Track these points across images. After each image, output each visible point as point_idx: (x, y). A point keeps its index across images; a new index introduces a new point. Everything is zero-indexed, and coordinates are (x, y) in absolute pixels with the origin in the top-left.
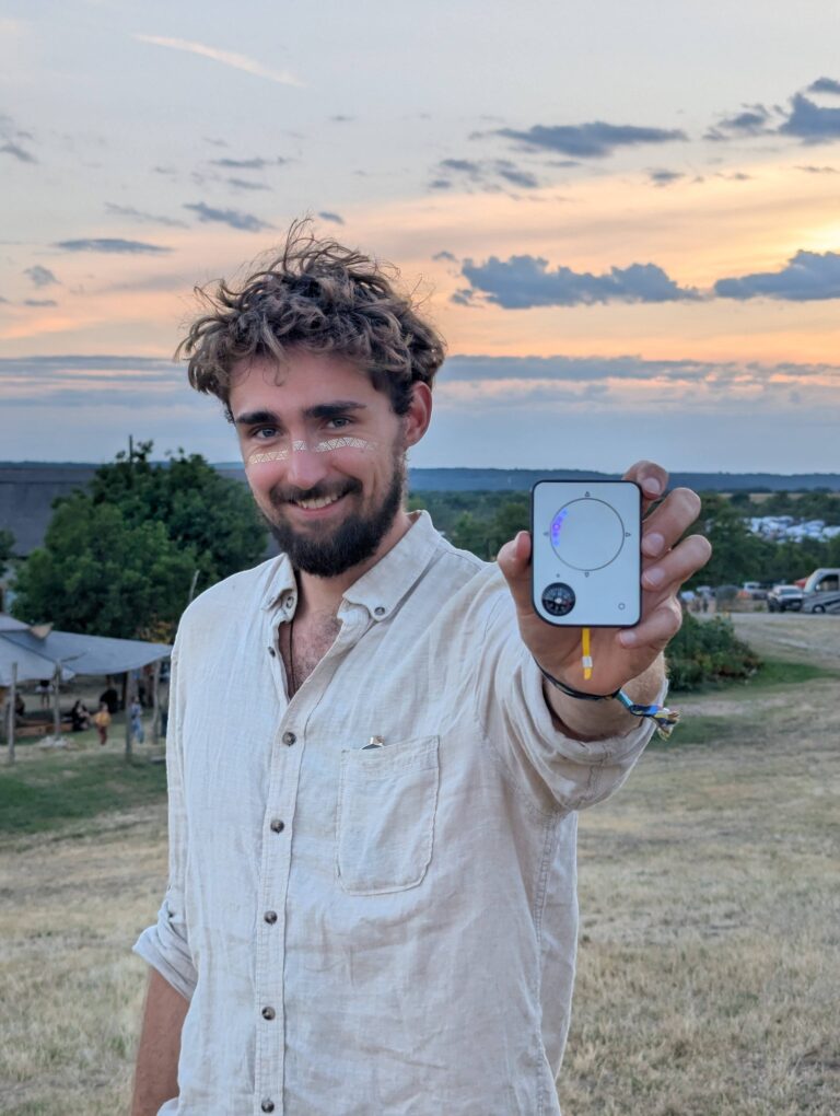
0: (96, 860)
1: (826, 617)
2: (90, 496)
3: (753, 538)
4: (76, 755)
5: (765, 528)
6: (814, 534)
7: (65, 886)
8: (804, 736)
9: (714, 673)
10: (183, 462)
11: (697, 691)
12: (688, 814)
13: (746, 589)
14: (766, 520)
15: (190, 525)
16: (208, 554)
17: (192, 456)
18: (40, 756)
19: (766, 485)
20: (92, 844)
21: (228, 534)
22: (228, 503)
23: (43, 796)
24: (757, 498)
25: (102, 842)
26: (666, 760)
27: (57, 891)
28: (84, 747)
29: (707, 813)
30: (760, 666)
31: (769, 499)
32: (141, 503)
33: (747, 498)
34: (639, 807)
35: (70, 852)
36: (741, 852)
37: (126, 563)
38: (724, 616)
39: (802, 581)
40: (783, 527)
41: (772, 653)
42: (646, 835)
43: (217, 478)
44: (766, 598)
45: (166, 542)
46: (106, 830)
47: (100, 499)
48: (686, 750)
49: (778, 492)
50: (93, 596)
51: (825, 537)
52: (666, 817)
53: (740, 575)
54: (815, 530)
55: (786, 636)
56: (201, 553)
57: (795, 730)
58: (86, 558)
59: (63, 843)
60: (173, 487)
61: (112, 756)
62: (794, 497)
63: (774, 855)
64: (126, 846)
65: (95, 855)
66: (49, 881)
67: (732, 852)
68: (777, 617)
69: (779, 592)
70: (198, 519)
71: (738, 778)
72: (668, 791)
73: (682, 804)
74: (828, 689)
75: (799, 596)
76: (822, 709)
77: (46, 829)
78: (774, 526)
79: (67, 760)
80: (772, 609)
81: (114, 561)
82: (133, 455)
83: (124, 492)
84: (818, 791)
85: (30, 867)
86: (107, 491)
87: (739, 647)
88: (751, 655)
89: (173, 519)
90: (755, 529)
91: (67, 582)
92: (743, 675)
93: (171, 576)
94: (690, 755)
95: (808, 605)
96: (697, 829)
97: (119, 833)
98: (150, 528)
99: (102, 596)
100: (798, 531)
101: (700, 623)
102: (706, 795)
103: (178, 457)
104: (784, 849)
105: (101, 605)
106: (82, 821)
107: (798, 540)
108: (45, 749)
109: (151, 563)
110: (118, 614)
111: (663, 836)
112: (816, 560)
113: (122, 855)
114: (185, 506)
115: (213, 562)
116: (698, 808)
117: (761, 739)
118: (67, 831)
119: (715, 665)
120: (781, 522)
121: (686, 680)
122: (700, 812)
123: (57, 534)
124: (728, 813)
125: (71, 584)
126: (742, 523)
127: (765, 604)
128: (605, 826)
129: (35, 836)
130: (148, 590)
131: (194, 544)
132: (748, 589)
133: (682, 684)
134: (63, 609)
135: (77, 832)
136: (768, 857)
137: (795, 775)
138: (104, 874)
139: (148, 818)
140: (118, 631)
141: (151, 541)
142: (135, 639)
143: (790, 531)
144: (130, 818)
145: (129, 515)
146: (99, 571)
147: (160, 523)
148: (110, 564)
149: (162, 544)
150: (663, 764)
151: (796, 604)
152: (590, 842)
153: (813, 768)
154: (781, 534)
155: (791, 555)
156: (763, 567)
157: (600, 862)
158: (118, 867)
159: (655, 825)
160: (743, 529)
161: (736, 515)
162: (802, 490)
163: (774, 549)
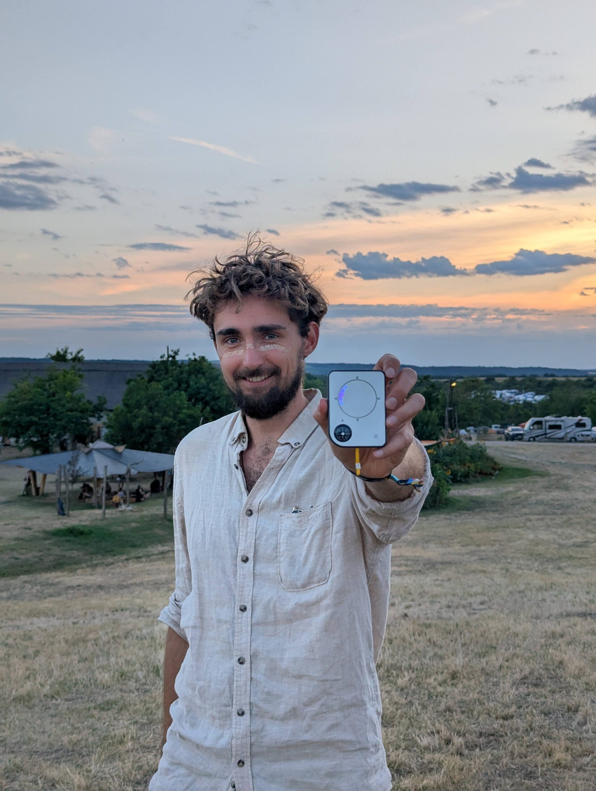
0: (148, 570)
1: (536, 443)
2: (146, 378)
3: (497, 402)
4: (137, 515)
5: (503, 396)
6: (529, 399)
7: (131, 584)
8: (524, 507)
9: (476, 473)
10: (195, 360)
11: (467, 483)
12: (462, 548)
13: (493, 428)
14: (504, 391)
15: (199, 393)
16: (208, 408)
17: (199, 357)
18: (119, 514)
19: (503, 373)
20: (146, 562)
21: (218, 398)
22: (218, 382)
23: (120, 536)
24: (499, 380)
25: (151, 561)
26: (450, 519)
27: (127, 587)
28: (142, 511)
29: (472, 548)
30: (500, 469)
31: (505, 381)
32: (173, 382)
33: (493, 379)
34: (435, 544)
35: (134, 566)
36: (490, 569)
37: (165, 414)
38: (481, 443)
39: (523, 424)
40: (513, 395)
41: (506, 463)
43: (213, 369)
44: (504, 433)
45: (186, 402)
46: (153, 555)
47: (151, 380)
48: (461, 514)
49: (510, 377)
50: (147, 430)
51: (535, 401)
52: (450, 550)
53: (491, 421)
54: (530, 397)
55: (514, 453)
56: (204, 408)
57: (519, 504)
58: (144, 411)
59: (130, 561)
60: (190, 374)
61: (157, 515)
62: (519, 379)
63: (507, 570)
64: (164, 563)
65: (147, 568)
66: (122, 581)
67: (484, 569)
68: (510, 443)
69: (510, 430)
70: (203, 390)
71: (489, 529)
72: (451, 536)
73: (458, 542)
74: (537, 482)
75: (522, 432)
76: (533, 492)
77: (122, 554)
78: (508, 395)
79: (133, 517)
80: (507, 439)
81: (158, 412)
82: (169, 356)
83: (164, 376)
84: (531, 536)
85: (113, 574)
86: (155, 375)
87: (489, 459)
88: (495, 463)
89: (190, 390)
90: (498, 396)
91: (133, 423)
92: (491, 474)
93: (189, 420)
94: (463, 517)
95: (526, 437)
96: (466, 556)
97: (160, 556)
98: (178, 395)
99: (152, 431)
100: (521, 398)
101: (469, 446)
102: (472, 538)
103: (193, 358)
104: (513, 568)
105: (151, 435)
106: (140, 550)
107: (521, 402)
108: (121, 511)
109: (178, 413)
110: (161, 440)
112: (530, 413)
113: (161, 567)
114: (196, 384)
115: (210, 412)
116: (467, 545)
117: (501, 509)
118: (132, 555)
119: (476, 469)
120: (512, 393)
121: (461, 477)
122: (468, 547)
123: (128, 398)
124: (483, 548)
125: (135, 425)
126: (491, 393)
127: (503, 436)
128: (417, 554)
129: (116, 558)
130: (176, 428)
131: (200, 403)
132: (494, 428)
133: (459, 478)
134: (131, 437)
135: (138, 555)
136: (504, 571)
137: (519, 528)
138: (152, 578)
141: (178, 402)
142: (168, 453)
143: (517, 397)
144: (166, 548)
145: (166, 388)
146: (150, 417)
147: (183, 392)
148: (156, 414)
149: (184, 404)
150: (448, 521)
151: (520, 437)
152: (409, 563)
153: (529, 524)
154: (511, 399)
155: (517, 410)
156: (502, 417)
157: (414, 574)
158: (159, 574)
159: (444, 554)
160: (491, 396)
161: (487, 389)
162: (523, 376)
163: (508, 407)
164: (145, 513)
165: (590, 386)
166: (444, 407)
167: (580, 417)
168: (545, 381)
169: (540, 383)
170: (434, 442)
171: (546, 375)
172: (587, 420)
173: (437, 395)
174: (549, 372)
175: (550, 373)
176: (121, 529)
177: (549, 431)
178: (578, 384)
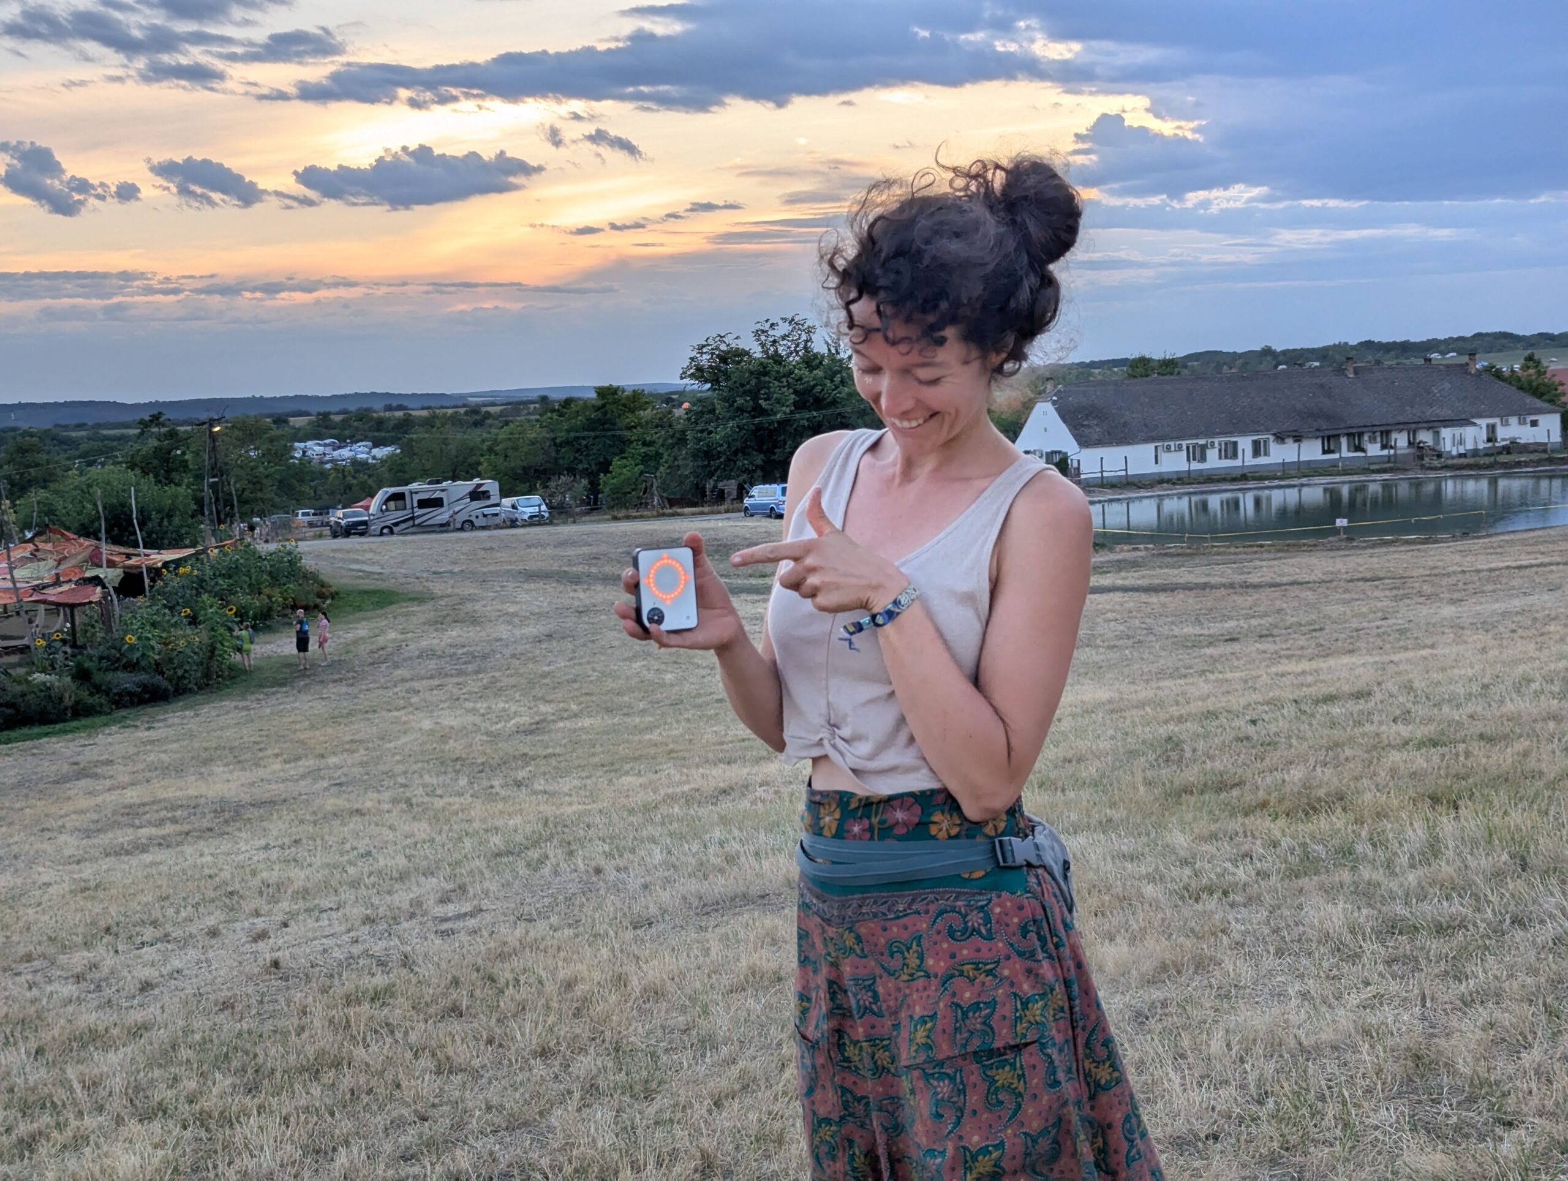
1: (394, 538)
3: (300, 465)
5: (309, 453)
6: (363, 456)
8: (397, 666)
9: (285, 606)
11: (270, 629)
12: (287, 766)
13: (301, 517)
14: (309, 444)
19: (304, 407)
24: (297, 422)
26: (247, 708)
29: (309, 763)
30: (334, 596)
31: (310, 423)
33: (286, 422)
34: (227, 765)
38: (288, 545)
39: (365, 502)
40: (328, 450)
41: (344, 581)
42: (247, 798)
44: (327, 523)
48: (268, 695)
49: (319, 414)
51: (374, 458)
52: (261, 772)
53: (293, 501)
54: (365, 452)
55: (357, 561)
57: (385, 661)
62: (338, 418)
68: (341, 542)
69: (338, 516)
71: (334, 719)
72: (257, 743)
73: (277, 755)
74: (413, 613)
75: (366, 518)
76: (410, 635)
78: (319, 449)
80: (335, 535)
84: (427, 724)
87: (310, 576)
88: (323, 585)
90: (301, 454)
94: (273, 700)
95: (374, 528)
96: (303, 783)
100: (346, 453)
101: (265, 555)
102: (303, 743)
107: (347, 463)
111: (266, 796)
112: (374, 481)
116: (299, 759)
117: (350, 675)
119: (285, 598)
120: (325, 445)
121: (256, 617)
122: (301, 763)
124: (333, 760)
126: (283, 446)
127: (327, 531)
128: (192, 792)
132: (303, 516)
137: (397, 709)
151: (363, 527)
152: (178, 813)
153: (414, 700)
154: (327, 458)
155: (344, 477)
156: (315, 494)
159: (253, 784)
160: (286, 452)
161: (279, 438)
162: (345, 411)
163: (323, 474)
165: (476, 424)
166: (199, 477)
167: (477, 481)
168: (389, 419)
169: (380, 424)
170: (191, 551)
171: (389, 408)
172: (490, 485)
173: (183, 454)
174: (394, 402)
177: (418, 512)
178: (454, 420)
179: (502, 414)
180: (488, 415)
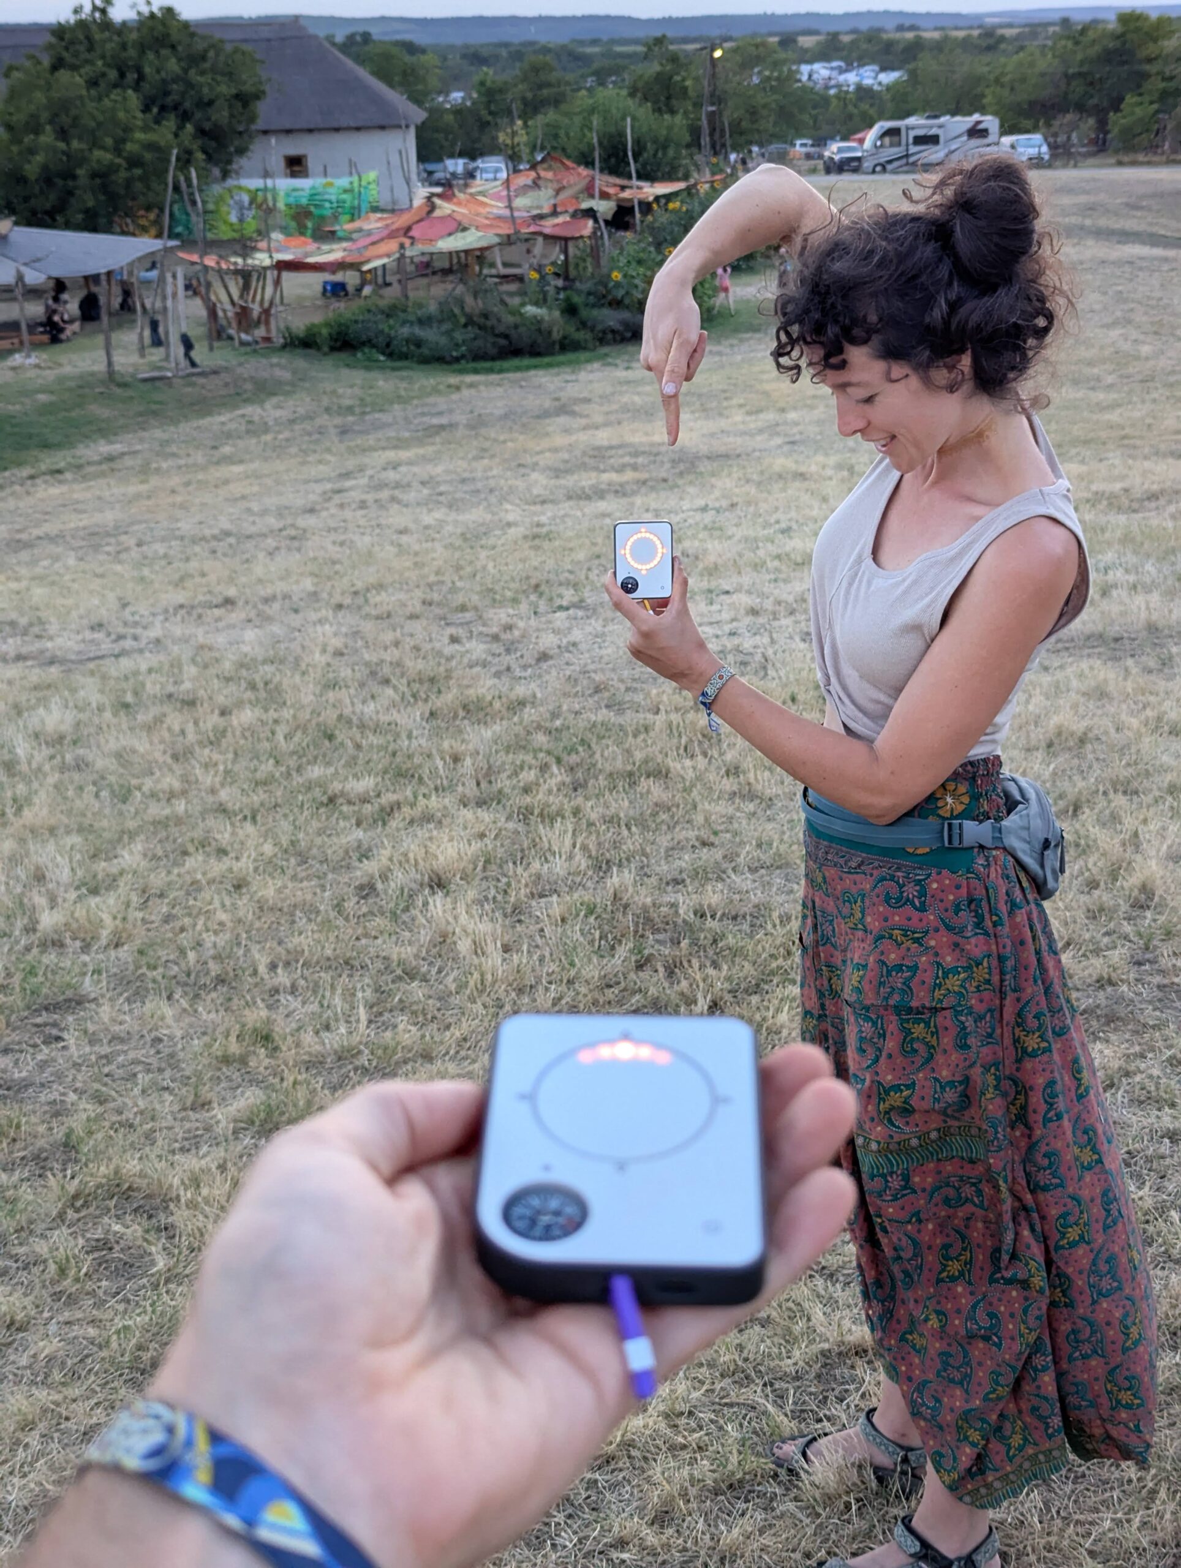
0: (78, 502)
1: (887, 177)
2: (46, 61)
3: (804, 88)
4: (50, 375)
5: (815, 76)
6: (868, 82)
10: (152, 15)
12: (748, 418)
13: (798, 148)
14: (816, 66)
15: (167, 93)
16: (189, 128)
17: (161, 9)
18: (9, 376)
19: (815, 26)
20: (75, 480)
21: (210, 103)
22: (207, 65)
23: (13, 426)
24: (806, 41)
25: (85, 478)
26: (720, 354)
27: (28, 545)
28: (60, 365)
29: (770, 416)
31: (818, 43)
32: (104, 69)
33: (795, 41)
34: (693, 412)
35: (49, 492)
37: (95, 144)
39: (859, 136)
40: (834, 74)
42: (704, 449)
43: (193, 35)
44: (820, 157)
45: (140, 115)
46: (89, 464)
47: (58, 64)
48: (741, 341)
49: (828, 34)
50: (59, 182)
51: (880, 84)
52: (723, 423)
53: (793, 131)
54: (871, 77)
56: (181, 127)
58: (47, 137)
59: (38, 481)
60: (142, 48)
61: (93, 374)
62: (846, 39)
64: (112, 482)
65: (75, 496)
66: (19, 531)
68: (833, 178)
69: (834, 149)
70: (175, 86)
72: (724, 391)
73: (741, 406)
75: (859, 154)
77: (19, 464)
78: (825, 73)
79: (40, 381)
80: (828, 171)
81: (80, 139)
82: (95, 8)
83: (87, 56)
86: (65, 54)
89: (145, 86)
91: (27, 167)
93: (148, 156)
94: (745, 347)
95: (867, 165)
96: (759, 438)
97: (104, 467)
98: (119, 98)
99: (70, 183)
100: (851, 78)
102: (766, 394)
103: (145, 10)
105: (70, 193)
106: (60, 454)
107: (851, 89)
108: (14, 369)
109: (124, 141)
110: (90, 204)
111: (722, 449)
112: (872, 112)
114: (158, 71)
115: (195, 137)
116: (759, 411)
118: (43, 467)
120: (832, 69)
122: (762, 416)
123: (12, 110)
124: (792, 416)
125: (32, 169)
126: (790, 70)
127: (820, 164)
129: (7, 474)
130: (123, 174)
131: (172, 116)
132: (800, 147)
134: (26, 199)
135: (56, 467)
138: (85, 521)
139: (138, 447)
140: (92, 224)
141: (121, 115)
142: (113, 233)
143: (842, 78)
144: (117, 448)
145: (93, 83)
146: (63, 153)
147: (130, 92)
148: (75, 144)
149: (134, 117)
150: (717, 359)
151: (855, 164)
154: (833, 82)
155: (845, 105)
156: (815, 122)
158: (101, 511)
159: (712, 435)
160: (792, 76)
161: (785, 62)
162: (854, 31)
163: (826, 100)
164: (67, 369)
165: (989, 48)
166: (698, 105)
167: (976, 117)
168: (898, 42)
169: (889, 46)
170: (681, 185)
171: (900, 29)
172: (990, 122)
173: (684, 80)
174: (908, 22)
175: (907, 24)
176: (14, 408)
177: (913, 149)
178: (966, 44)
179: (1018, 37)
180: (1002, 39)
